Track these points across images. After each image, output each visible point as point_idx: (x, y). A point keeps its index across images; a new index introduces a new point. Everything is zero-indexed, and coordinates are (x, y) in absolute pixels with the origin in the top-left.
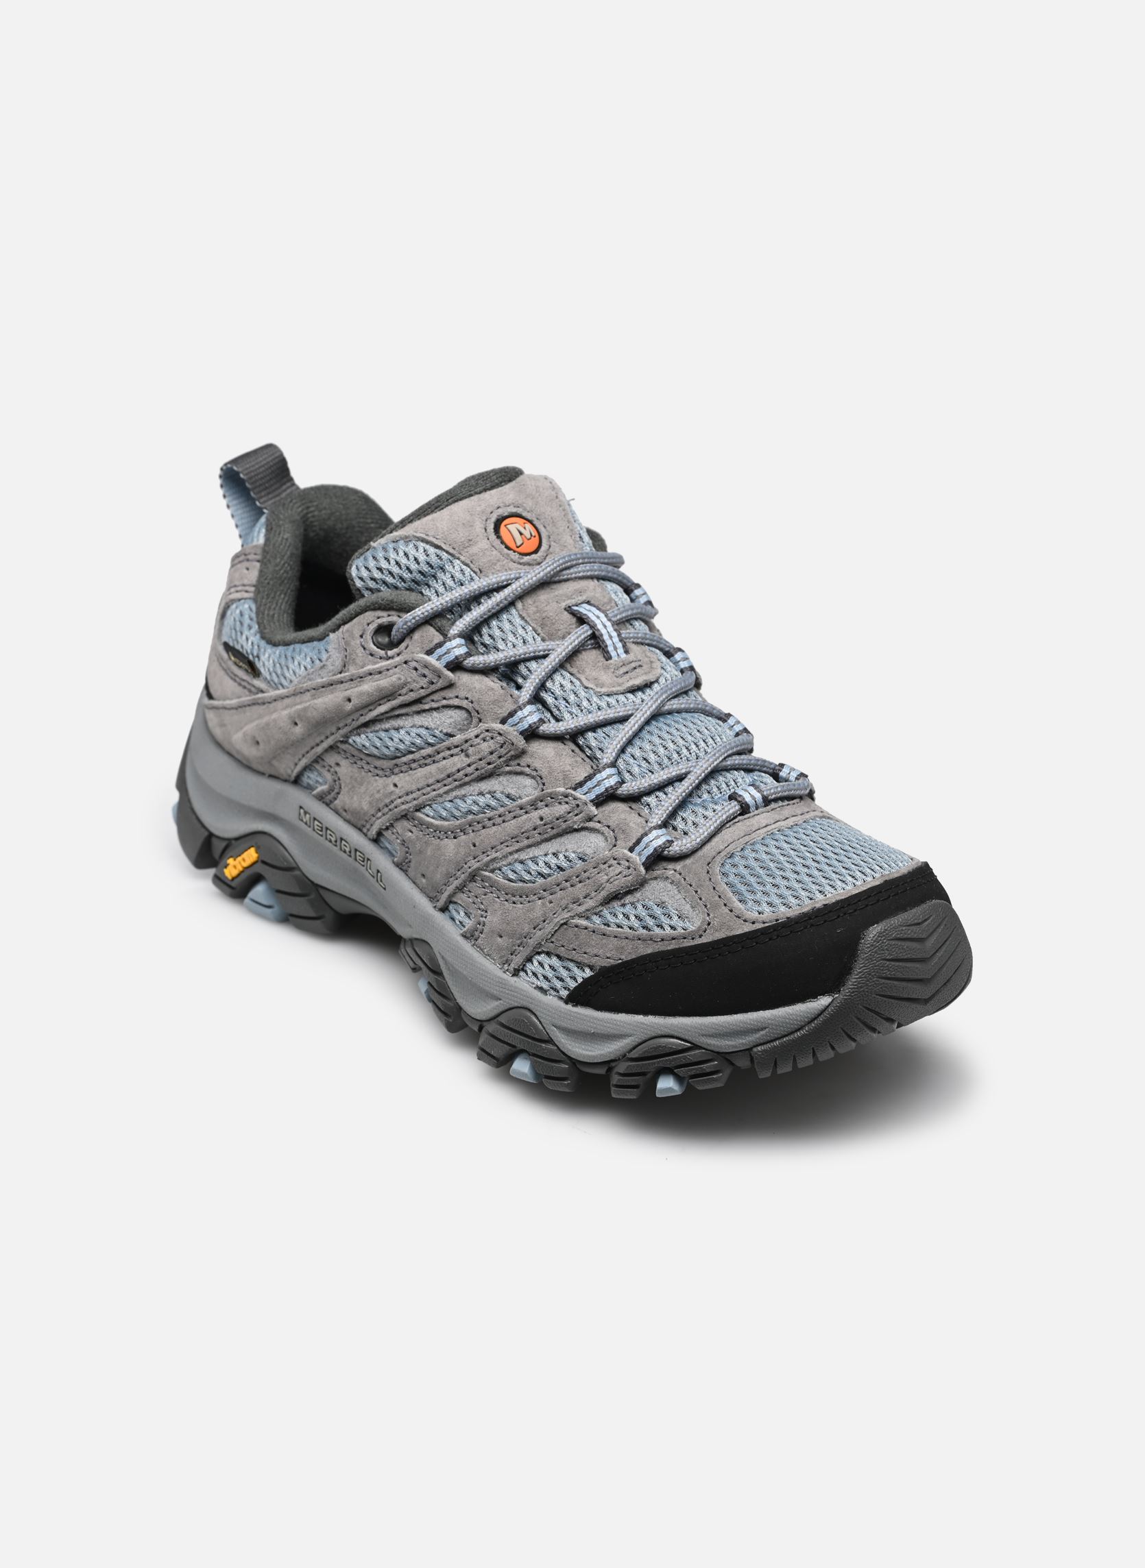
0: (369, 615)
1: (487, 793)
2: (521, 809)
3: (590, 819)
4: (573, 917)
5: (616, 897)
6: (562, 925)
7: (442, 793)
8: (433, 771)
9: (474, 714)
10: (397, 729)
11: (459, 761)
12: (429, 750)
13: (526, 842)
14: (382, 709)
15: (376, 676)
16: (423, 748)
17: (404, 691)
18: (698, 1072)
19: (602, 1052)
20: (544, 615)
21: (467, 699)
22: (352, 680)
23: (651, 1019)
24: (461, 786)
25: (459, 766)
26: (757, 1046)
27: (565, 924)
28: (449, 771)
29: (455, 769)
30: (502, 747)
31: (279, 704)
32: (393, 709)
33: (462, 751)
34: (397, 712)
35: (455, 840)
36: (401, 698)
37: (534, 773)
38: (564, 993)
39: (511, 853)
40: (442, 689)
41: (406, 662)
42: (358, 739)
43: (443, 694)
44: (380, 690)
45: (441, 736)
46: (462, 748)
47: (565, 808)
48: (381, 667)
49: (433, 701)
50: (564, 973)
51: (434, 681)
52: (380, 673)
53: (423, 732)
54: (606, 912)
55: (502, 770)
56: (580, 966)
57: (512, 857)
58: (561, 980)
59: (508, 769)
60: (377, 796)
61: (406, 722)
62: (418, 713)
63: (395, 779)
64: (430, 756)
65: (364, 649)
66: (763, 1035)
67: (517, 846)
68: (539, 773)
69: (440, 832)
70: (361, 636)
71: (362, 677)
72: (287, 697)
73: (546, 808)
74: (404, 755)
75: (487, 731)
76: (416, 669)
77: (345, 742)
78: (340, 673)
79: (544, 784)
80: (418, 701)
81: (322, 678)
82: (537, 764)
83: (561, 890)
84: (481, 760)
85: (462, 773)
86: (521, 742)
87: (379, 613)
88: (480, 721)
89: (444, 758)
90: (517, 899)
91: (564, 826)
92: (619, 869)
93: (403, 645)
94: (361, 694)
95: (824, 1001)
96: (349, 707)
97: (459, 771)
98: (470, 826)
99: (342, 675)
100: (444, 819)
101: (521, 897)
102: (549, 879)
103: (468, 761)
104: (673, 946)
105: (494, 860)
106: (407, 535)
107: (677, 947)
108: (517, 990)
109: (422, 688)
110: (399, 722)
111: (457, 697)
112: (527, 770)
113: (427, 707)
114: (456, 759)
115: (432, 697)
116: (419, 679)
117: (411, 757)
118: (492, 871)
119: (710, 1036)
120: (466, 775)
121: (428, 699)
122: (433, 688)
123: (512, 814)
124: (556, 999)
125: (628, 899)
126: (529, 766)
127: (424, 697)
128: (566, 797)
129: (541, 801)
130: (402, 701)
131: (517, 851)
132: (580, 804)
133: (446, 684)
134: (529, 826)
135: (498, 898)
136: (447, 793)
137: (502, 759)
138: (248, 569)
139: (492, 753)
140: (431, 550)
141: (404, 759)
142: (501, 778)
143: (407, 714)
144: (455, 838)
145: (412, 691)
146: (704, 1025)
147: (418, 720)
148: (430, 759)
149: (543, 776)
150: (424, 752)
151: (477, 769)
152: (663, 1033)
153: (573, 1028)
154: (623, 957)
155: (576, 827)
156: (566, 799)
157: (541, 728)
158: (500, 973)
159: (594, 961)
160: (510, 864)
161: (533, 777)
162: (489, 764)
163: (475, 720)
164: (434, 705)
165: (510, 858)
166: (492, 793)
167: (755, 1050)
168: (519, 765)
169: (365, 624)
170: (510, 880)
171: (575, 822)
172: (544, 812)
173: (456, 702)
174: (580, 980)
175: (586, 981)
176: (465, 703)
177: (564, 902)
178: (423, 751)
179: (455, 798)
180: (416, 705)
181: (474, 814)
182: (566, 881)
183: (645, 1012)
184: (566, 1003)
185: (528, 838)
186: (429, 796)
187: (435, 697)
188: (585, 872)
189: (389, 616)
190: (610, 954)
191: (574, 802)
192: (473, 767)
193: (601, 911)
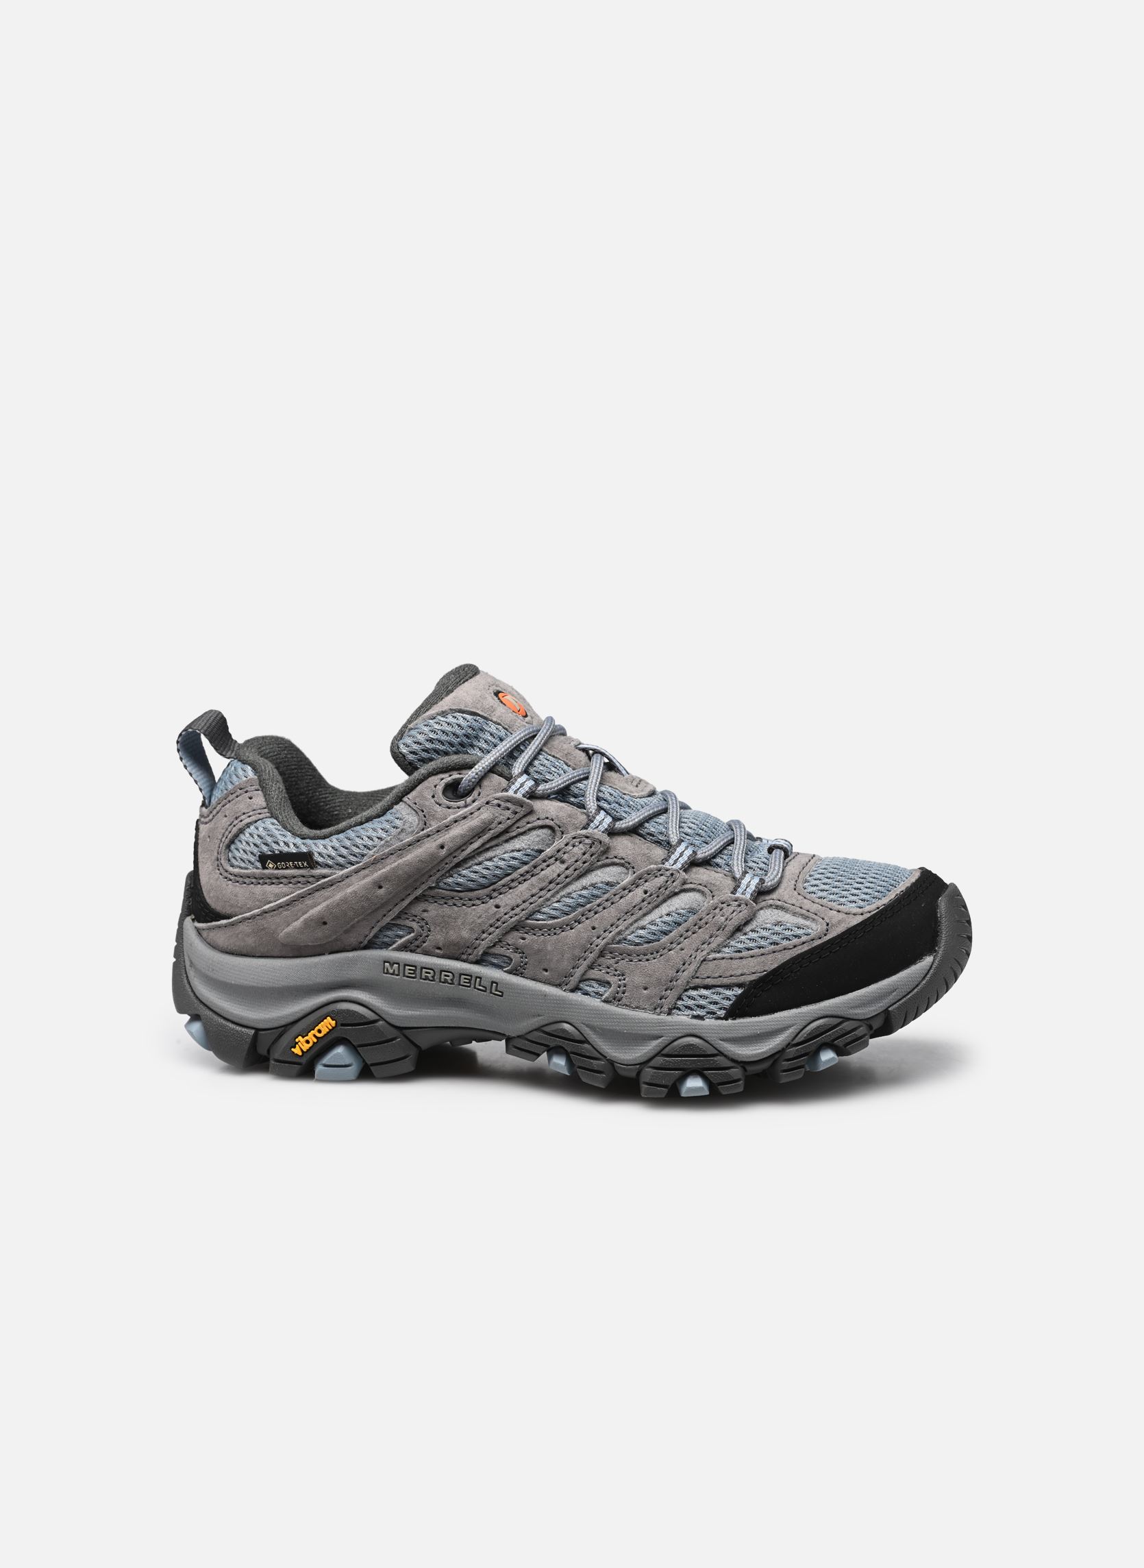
0: (434, 780)
1: (589, 886)
2: (624, 889)
3: (684, 883)
4: (708, 954)
5: (738, 929)
6: (702, 961)
7: (549, 897)
8: (534, 883)
9: (557, 828)
10: (490, 859)
11: (557, 868)
12: (526, 868)
13: (641, 913)
14: (476, 845)
15: (462, 821)
16: (519, 868)
17: (493, 825)
18: (853, 1038)
19: (771, 1046)
20: (565, 752)
21: (547, 818)
22: (438, 831)
23: (805, 1009)
24: (565, 887)
25: (558, 872)
26: (890, 1006)
27: (704, 960)
28: (551, 878)
29: (555, 875)
30: (591, 847)
31: (353, 878)
32: (483, 845)
33: (556, 860)
34: (488, 846)
35: (573, 930)
36: (492, 832)
37: (623, 861)
38: (722, 1013)
39: (631, 924)
40: (525, 816)
41: (487, 803)
42: (450, 880)
43: (526, 820)
44: (472, 829)
45: (533, 853)
46: (557, 857)
47: (663, 879)
48: (466, 813)
49: (518, 828)
50: (716, 997)
51: (518, 810)
52: (465, 818)
53: (516, 854)
54: (733, 943)
55: (595, 865)
56: (728, 987)
57: (632, 927)
58: (716, 1003)
59: (600, 863)
60: (479, 921)
61: (498, 851)
62: (507, 841)
63: (497, 901)
64: (527, 872)
65: (440, 805)
66: (895, 996)
67: (634, 918)
68: (626, 860)
69: (555, 929)
70: (433, 797)
71: (447, 827)
72: (364, 869)
73: (647, 883)
74: (501, 879)
75: (574, 838)
76: (499, 806)
77: (438, 887)
78: (423, 830)
79: (633, 868)
80: (506, 831)
81: (402, 841)
82: (622, 854)
83: (685, 939)
84: (576, 861)
85: (563, 876)
86: (605, 838)
87: (442, 776)
88: (563, 833)
89: (542, 870)
90: (649, 956)
91: (667, 892)
92: (731, 909)
93: (475, 793)
94: (453, 839)
95: (928, 960)
96: (443, 852)
97: (559, 876)
98: (582, 916)
99: (425, 831)
100: (554, 918)
101: (652, 954)
102: (671, 934)
103: (564, 866)
104: (806, 948)
105: (619, 933)
106: (444, 710)
107: (810, 947)
108: (677, 1024)
109: (509, 819)
110: (489, 854)
111: (538, 819)
112: (615, 860)
113: (514, 834)
114: (553, 867)
115: (517, 825)
116: (504, 812)
117: (508, 878)
118: (619, 942)
119: (856, 1007)
120: (566, 877)
121: (514, 828)
122: (518, 816)
123: (618, 896)
124: (713, 1020)
125: (748, 929)
126: (616, 857)
127: (510, 827)
128: (660, 871)
129: (640, 879)
130: (493, 834)
131: (636, 921)
132: (674, 872)
133: (528, 811)
134: (638, 899)
135: (631, 961)
136: (553, 896)
137: (593, 857)
138: (251, 798)
139: (584, 854)
140: (468, 717)
141: (502, 882)
142: (595, 873)
143: (497, 845)
144: (571, 929)
145: (500, 823)
146: (851, 1000)
147: (509, 846)
148: (531, 873)
149: (630, 861)
150: (521, 871)
151: (575, 870)
152: (820, 1015)
153: (740, 1035)
154: (766, 968)
155: (676, 890)
156: (660, 873)
157: (616, 826)
158: (655, 1017)
159: (742, 979)
160: (633, 932)
161: (622, 865)
162: (584, 863)
163: (559, 834)
164: (521, 830)
165: (632, 928)
166: (593, 885)
167: (890, 1009)
168: (607, 858)
169: (433, 787)
170: (637, 944)
171: (676, 887)
172: (647, 886)
173: (540, 823)
174: (734, 999)
175: (739, 997)
176: (548, 822)
177: (694, 946)
178: (519, 870)
179: (562, 897)
180: (504, 835)
181: (582, 906)
182: (687, 931)
183: (797, 1005)
184: (727, 1019)
185: (640, 909)
186: (536, 904)
187: (519, 824)
188: (701, 920)
189: (450, 776)
190: (753, 968)
191: (668, 873)
192: (572, 869)
193: (729, 943)
